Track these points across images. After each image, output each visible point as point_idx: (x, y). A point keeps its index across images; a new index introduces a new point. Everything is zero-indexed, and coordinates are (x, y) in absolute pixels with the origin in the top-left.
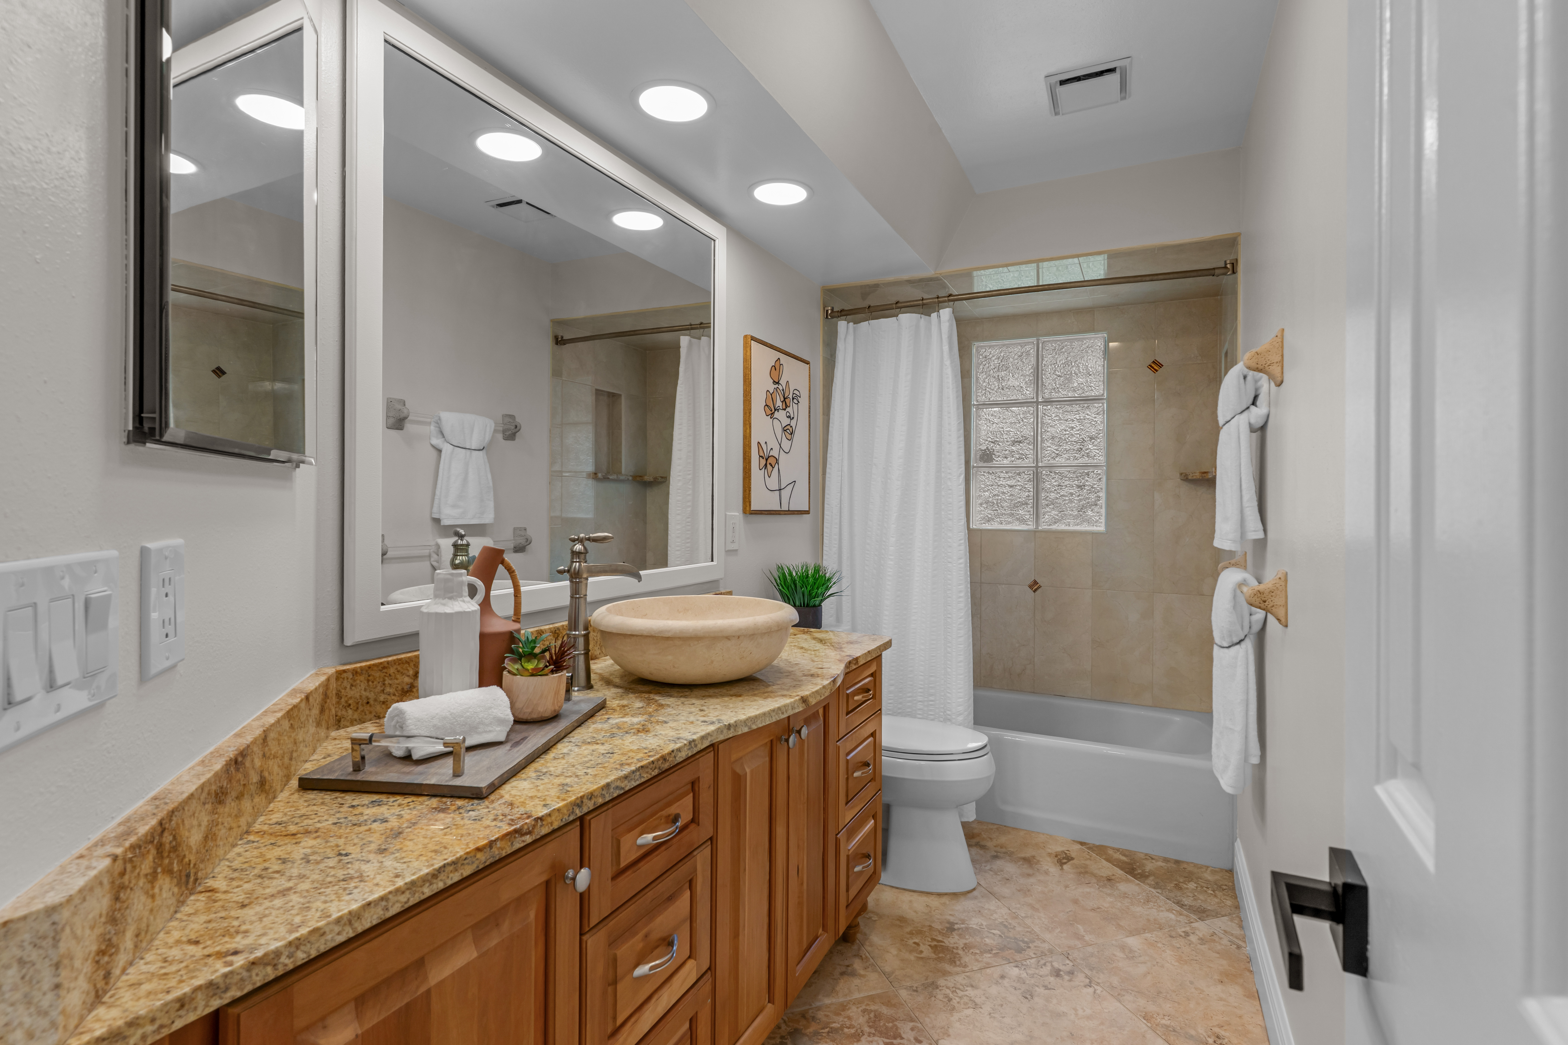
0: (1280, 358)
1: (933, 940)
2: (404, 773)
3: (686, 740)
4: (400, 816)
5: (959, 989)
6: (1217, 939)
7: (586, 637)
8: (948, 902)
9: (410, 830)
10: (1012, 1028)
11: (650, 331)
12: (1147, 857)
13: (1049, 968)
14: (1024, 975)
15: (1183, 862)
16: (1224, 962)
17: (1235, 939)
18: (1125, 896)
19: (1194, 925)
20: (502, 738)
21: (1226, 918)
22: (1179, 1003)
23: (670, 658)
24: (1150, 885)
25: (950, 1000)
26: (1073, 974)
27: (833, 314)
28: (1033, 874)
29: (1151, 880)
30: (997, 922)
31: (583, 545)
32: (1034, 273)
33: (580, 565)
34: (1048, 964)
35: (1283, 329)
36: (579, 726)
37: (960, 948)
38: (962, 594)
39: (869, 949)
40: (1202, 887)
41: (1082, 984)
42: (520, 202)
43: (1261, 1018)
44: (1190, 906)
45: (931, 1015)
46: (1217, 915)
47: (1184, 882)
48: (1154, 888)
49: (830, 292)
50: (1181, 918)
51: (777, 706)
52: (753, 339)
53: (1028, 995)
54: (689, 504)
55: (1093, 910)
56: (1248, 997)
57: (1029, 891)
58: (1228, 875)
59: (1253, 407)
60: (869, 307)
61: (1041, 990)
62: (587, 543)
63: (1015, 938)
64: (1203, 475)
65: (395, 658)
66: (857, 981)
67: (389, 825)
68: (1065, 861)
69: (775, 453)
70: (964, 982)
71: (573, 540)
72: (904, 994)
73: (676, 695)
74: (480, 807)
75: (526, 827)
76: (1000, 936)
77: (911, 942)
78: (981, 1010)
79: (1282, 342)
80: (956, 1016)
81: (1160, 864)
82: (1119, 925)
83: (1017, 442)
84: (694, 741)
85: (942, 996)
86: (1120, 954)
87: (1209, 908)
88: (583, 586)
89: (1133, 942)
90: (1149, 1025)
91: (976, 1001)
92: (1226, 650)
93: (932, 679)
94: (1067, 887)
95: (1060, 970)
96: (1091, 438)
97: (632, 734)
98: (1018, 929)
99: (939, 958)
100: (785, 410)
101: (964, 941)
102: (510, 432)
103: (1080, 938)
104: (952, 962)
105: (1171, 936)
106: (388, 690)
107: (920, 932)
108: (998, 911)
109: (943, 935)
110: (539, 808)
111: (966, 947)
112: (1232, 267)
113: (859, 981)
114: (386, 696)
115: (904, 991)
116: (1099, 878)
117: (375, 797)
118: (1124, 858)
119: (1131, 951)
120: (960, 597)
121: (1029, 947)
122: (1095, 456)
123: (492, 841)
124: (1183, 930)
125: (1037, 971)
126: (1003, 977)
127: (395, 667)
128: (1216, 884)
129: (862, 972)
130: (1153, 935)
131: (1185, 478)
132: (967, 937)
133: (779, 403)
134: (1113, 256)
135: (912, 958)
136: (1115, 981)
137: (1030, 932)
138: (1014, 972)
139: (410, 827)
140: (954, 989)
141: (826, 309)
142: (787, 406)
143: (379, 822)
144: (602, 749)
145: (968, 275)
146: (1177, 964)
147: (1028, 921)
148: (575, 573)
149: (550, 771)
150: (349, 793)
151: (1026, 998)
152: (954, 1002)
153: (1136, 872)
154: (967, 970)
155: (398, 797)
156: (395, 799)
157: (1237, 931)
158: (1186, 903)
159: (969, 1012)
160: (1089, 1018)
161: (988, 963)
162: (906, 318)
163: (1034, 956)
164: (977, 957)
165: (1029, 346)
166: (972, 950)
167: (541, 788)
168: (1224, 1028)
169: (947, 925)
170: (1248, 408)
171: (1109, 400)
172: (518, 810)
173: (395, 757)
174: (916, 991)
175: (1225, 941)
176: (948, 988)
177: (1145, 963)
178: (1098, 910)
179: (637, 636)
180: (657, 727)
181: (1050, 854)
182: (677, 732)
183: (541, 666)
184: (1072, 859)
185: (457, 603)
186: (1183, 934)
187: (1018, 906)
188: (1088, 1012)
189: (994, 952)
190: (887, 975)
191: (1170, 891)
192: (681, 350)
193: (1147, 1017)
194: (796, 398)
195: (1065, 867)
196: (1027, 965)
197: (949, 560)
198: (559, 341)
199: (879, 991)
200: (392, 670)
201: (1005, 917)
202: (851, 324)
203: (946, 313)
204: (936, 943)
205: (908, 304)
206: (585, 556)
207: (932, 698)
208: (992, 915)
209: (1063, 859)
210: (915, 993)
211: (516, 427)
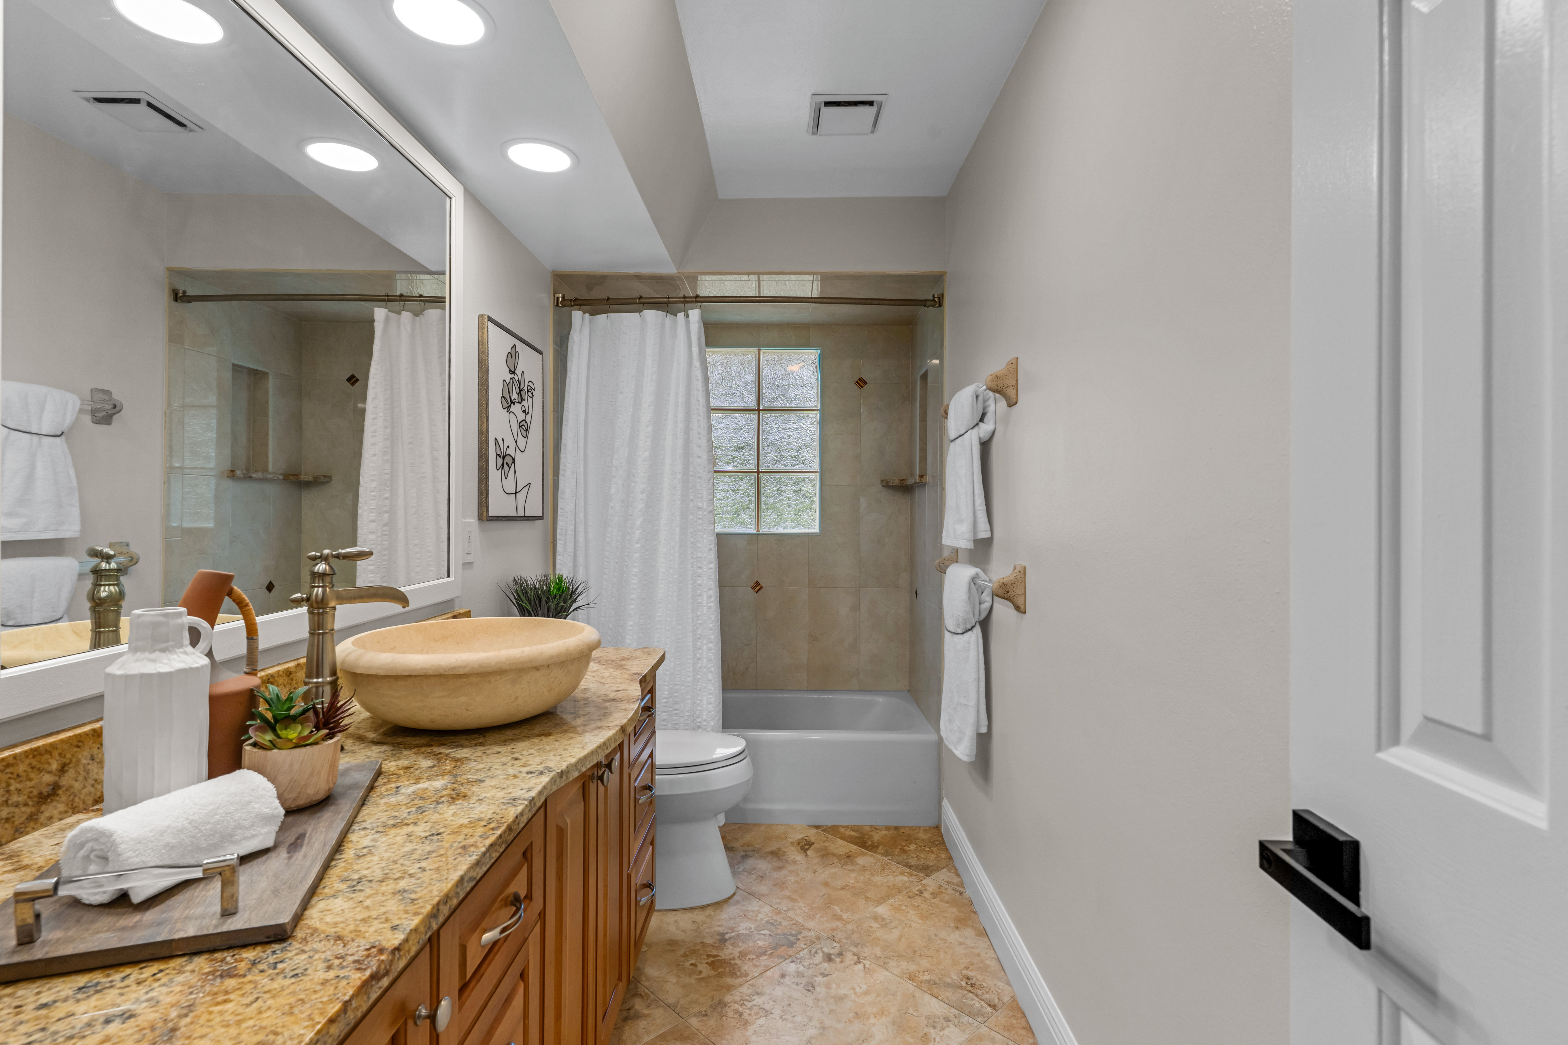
0: (1015, 382)
1: (709, 956)
2: (123, 929)
3: (524, 799)
4: (155, 1003)
5: (746, 1000)
6: (944, 890)
7: (334, 684)
8: (712, 913)
9: (188, 1020)
10: (804, 1025)
11: (330, 297)
12: (872, 829)
13: (820, 955)
14: (801, 968)
15: (901, 827)
16: (954, 910)
17: (956, 887)
18: (864, 869)
19: (924, 882)
20: (270, 843)
21: (945, 870)
22: (932, 957)
23: (463, 699)
24: (882, 855)
25: (741, 1014)
26: (842, 954)
27: (565, 303)
28: (784, 866)
29: (881, 849)
30: (763, 922)
31: (329, 564)
32: (754, 284)
33: (324, 592)
34: (819, 951)
35: (1017, 358)
36: (363, 804)
37: (736, 957)
38: (712, 599)
39: (646, 984)
40: (920, 846)
41: (852, 962)
42: (137, 101)
43: (993, 951)
44: (916, 866)
45: (727, 1037)
46: (938, 869)
47: (906, 845)
48: (885, 856)
49: (561, 279)
50: (913, 879)
51: (602, 740)
52: (490, 319)
53: (810, 987)
54: (386, 509)
55: (842, 888)
56: (979, 936)
57: (784, 884)
58: (937, 831)
59: (981, 424)
60: (608, 299)
61: (819, 979)
62: (333, 561)
63: (784, 934)
64: (902, 482)
65: (26, 748)
66: (642, 1024)
67: (139, 1021)
68: (807, 847)
69: (511, 451)
70: (749, 992)
71: (314, 558)
72: (694, 1022)
73: (467, 743)
74: (290, 955)
75: (383, 966)
76: (770, 935)
77: (687, 964)
78: (772, 1016)
79: (1017, 369)
80: (751, 1029)
81: (884, 832)
82: (866, 897)
83: (739, 447)
84: (533, 798)
85: (732, 1013)
86: (875, 925)
87: (930, 864)
88: (329, 617)
89: (882, 910)
90: (915, 984)
91: (765, 1008)
92: (960, 636)
93: (677, 687)
94: (815, 872)
95: (830, 954)
96: (807, 447)
97: (446, 804)
98: (785, 923)
99: (719, 973)
100: (520, 403)
101: (739, 949)
102: (104, 413)
103: (839, 918)
104: (733, 974)
105: (910, 897)
106: (15, 798)
107: (694, 952)
108: (761, 910)
109: (717, 948)
110: (389, 934)
111: (742, 955)
112: (938, 302)
113: (645, 1022)
114: (12, 809)
115: (694, 1018)
116: (839, 857)
117: (82, 980)
118: (854, 834)
119: (883, 919)
120: (710, 602)
121: (798, 939)
122: (809, 463)
123: (346, 1002)
124: (917, 889)
125: (811, 961)
126: (783, 976)
127: (27, 761)
128: (930, 842)
129: (646, 1012)
130: (896, 900)
131: (886, 485)
132: (740, 944)
133: (515, 396)
134: (826, 278)
135: (693, 981)
136: (878, 951)
137: (795, 924)
138: (792, 968)
139: (186, 1015)
140: (742, 1002)
141: (557, 295)
142: (522, 400)
143: (118, 1020)
144: (421, 830)
145: (693, 279)
146: (920, 921)
147: (791, 914)
148: (317, 602)
149: (365, 876)
150: (20, 985)
151: (809, 990)
152: (745, 1015)
153: (867, 845)
154: (749, 978)
155: (128, 971)
156: (123, 975)
157: (956, 880)
158: (913, 863)
159: (761, 1021)
160: (866, 993)
161: (766, 966)
162: (651, 315)
163: (804, 947)
164: (755, 962)
165: (750, 354)
166: (748, 957)
167: (368, 902)
168: (970, 969)
169: (718, 937)
170: (977, 424)
171: (822, 411)
172: (355, 944)
173: (90, 906)
174: (706, 1015)
175: (950, 891)
176: (736, 1002)
177: (896, 927)
178: (847, 887)
179: (416, 676)
180: (474, 789)
181: (792, 844)
182: (505, 791)
183: (306, 733)
184: (813, 844)
185: (175, 656)
186: (918, 893)
187: (778, 900)
188: (864, 987)
189: (769, 953)
190: (671, 1007)
191: (898, 856)
192: (376, 324)
193: (911, 978)
194: (531, 390)
195: (809, 852)
196: (801, 958)
197: (699, 565)
198: (178, 296)
199: (668, 1027)
200: (21, 768)
201: (770, 915)
202: (587, 315)
203: (695, 314)
204: (712, 959)
205: (653, 300)
206: (332, 578)
207: (676, 707)
208: (757, 916)
209: (805, 846)
210: (705, 1018)
211: (115, 406)
